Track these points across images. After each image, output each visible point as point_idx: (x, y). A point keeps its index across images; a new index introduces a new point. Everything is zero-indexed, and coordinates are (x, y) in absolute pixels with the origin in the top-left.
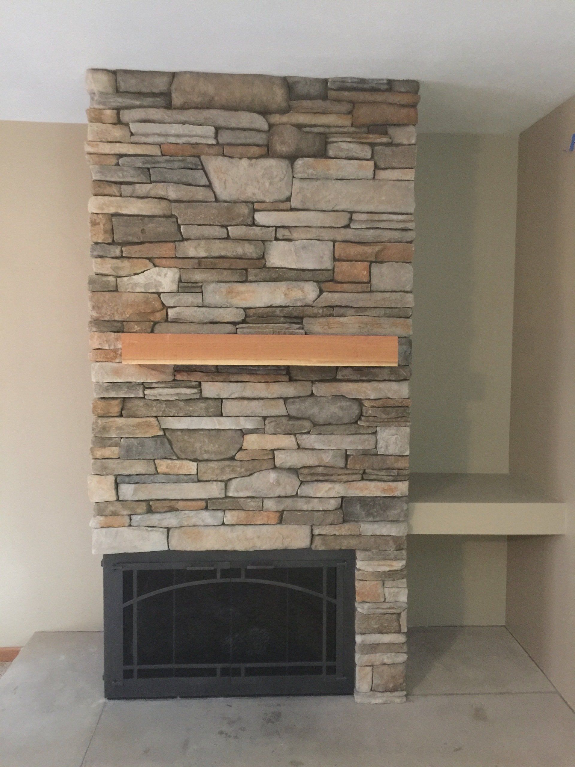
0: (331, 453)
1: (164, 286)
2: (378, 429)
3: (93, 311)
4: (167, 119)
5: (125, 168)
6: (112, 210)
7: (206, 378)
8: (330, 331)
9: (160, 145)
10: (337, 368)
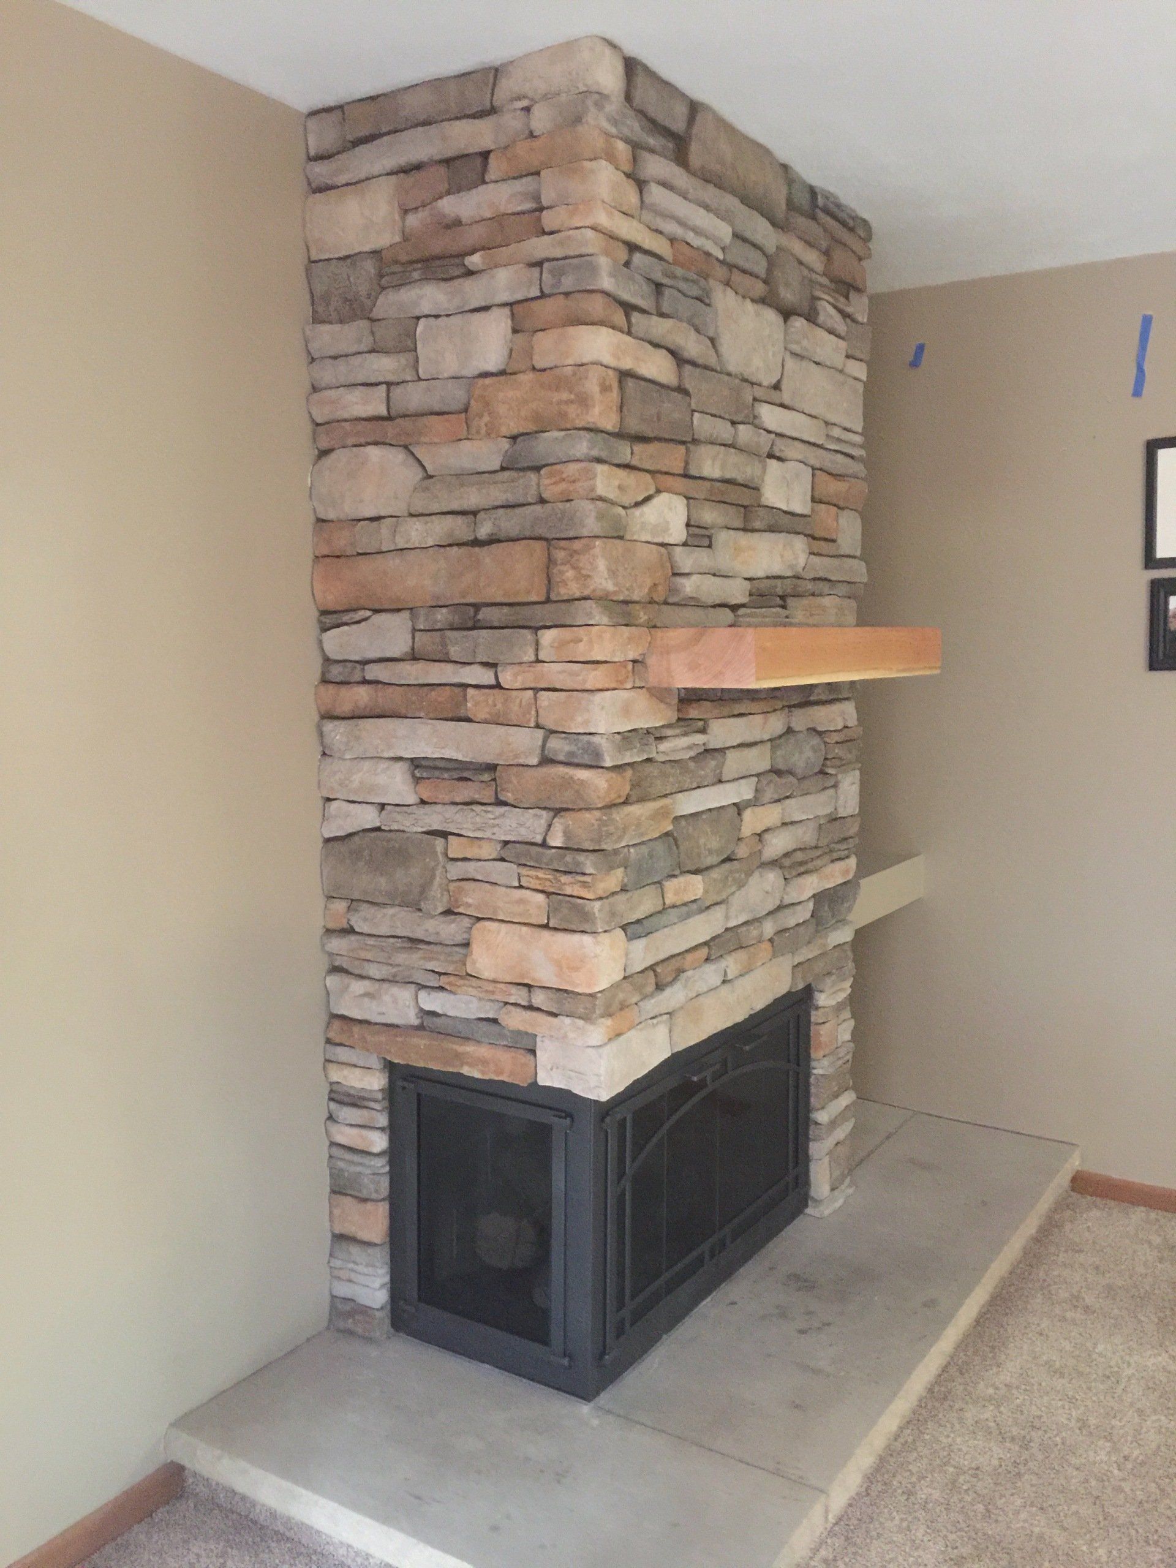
0: (812, 825)
1: (671, 531)
2: (840, 777)
3: (609, 581)
4: (692, 194)
5: (637, 277)
6: (627, 364)
7: (716, 712)
8: (811, 621)
9: (672, 240)
10: (812, 685)
